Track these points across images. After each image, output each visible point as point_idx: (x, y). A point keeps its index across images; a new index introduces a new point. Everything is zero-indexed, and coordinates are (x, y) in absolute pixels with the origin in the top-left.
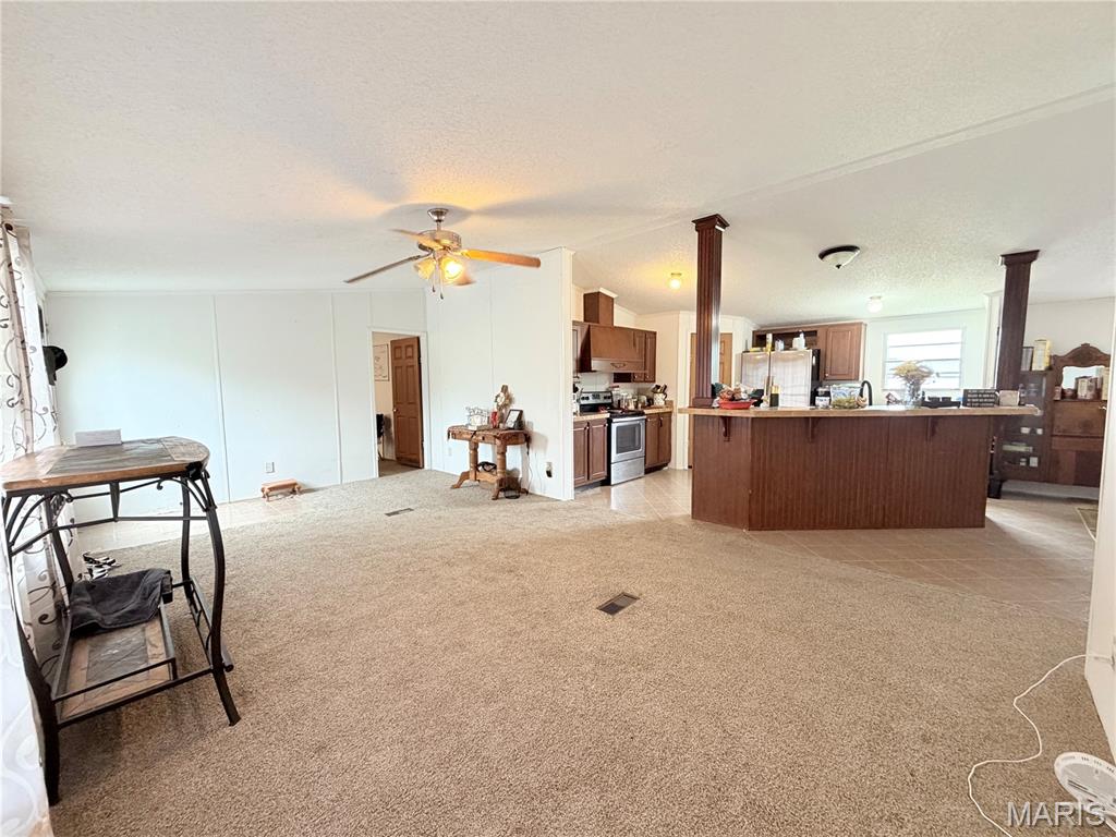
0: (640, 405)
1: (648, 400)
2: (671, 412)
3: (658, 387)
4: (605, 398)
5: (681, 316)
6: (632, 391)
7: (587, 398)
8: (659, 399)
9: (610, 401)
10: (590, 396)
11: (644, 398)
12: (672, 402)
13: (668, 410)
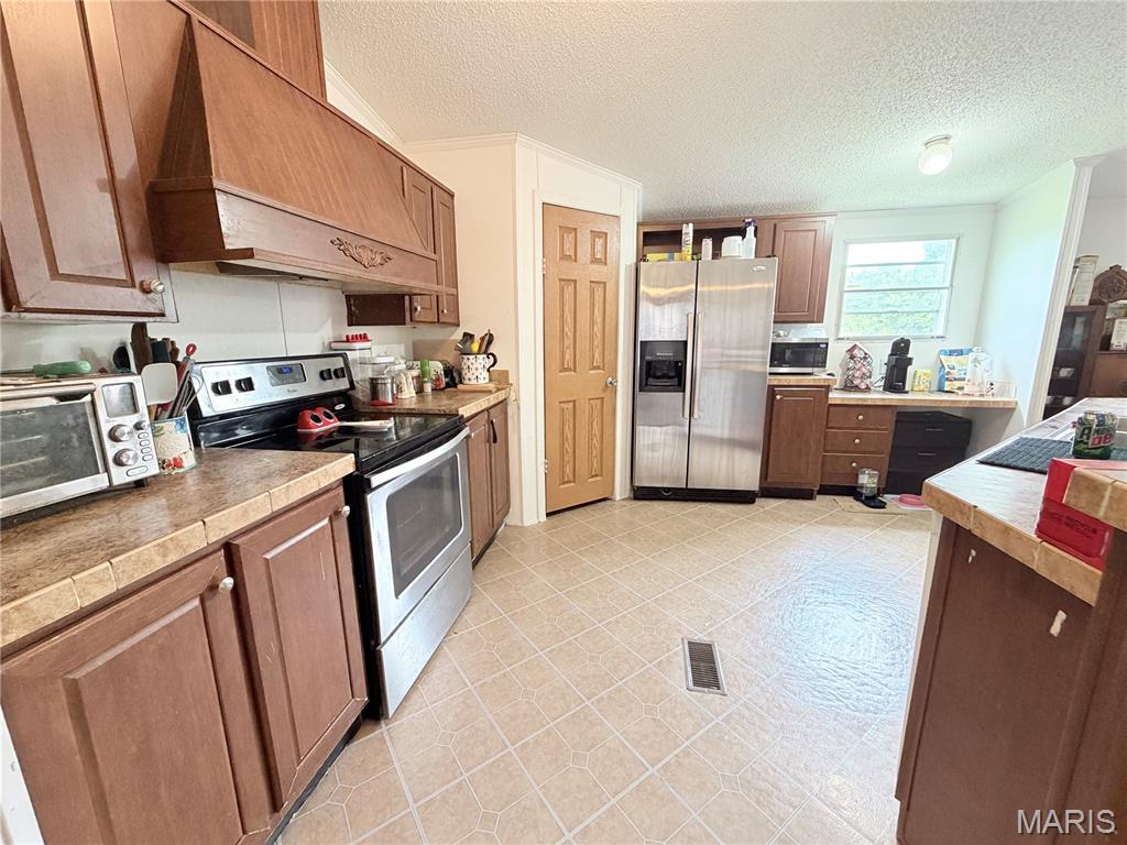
0: (428, 387)
1: (448, 372)
2: (504, 402)
3: (468, 337)
4: (325, 375)
5: (520, 150)
6: (401, 349)
7: (246, 385)
8: (476, 370)
9: (343, 384)
10: (259, 374)
11: (436, 367)
12: (505, 374)
13: (501, 395)
